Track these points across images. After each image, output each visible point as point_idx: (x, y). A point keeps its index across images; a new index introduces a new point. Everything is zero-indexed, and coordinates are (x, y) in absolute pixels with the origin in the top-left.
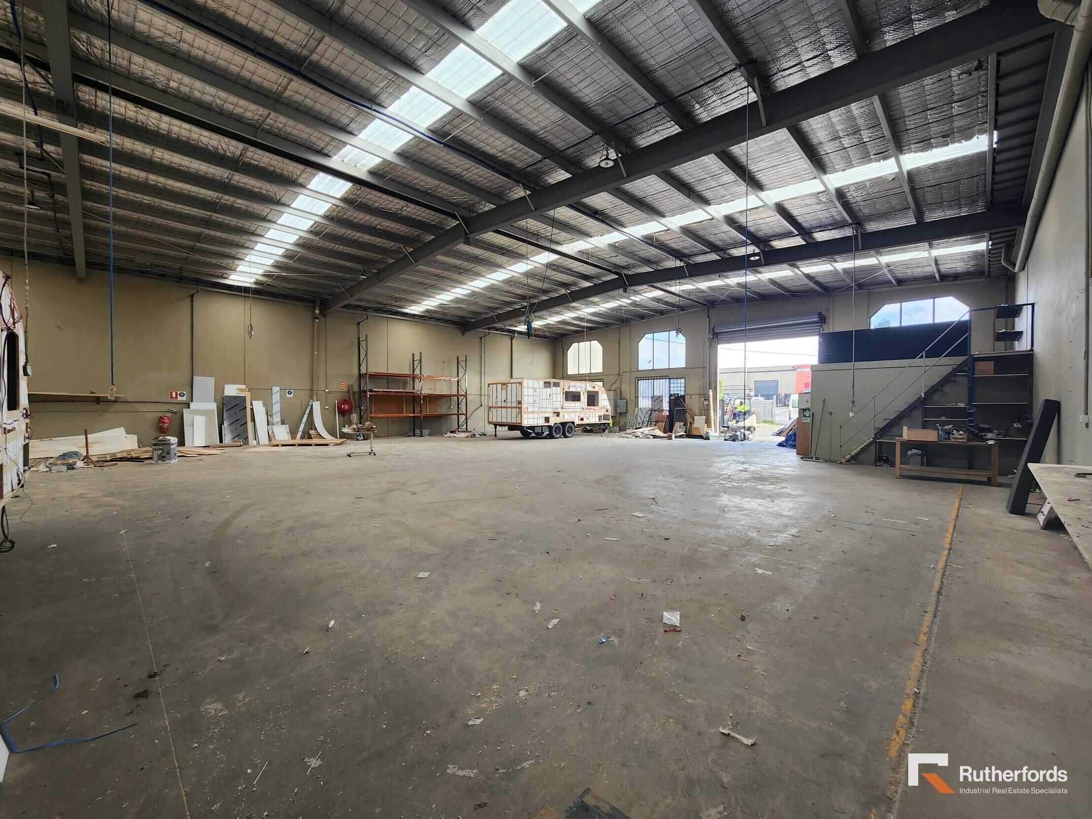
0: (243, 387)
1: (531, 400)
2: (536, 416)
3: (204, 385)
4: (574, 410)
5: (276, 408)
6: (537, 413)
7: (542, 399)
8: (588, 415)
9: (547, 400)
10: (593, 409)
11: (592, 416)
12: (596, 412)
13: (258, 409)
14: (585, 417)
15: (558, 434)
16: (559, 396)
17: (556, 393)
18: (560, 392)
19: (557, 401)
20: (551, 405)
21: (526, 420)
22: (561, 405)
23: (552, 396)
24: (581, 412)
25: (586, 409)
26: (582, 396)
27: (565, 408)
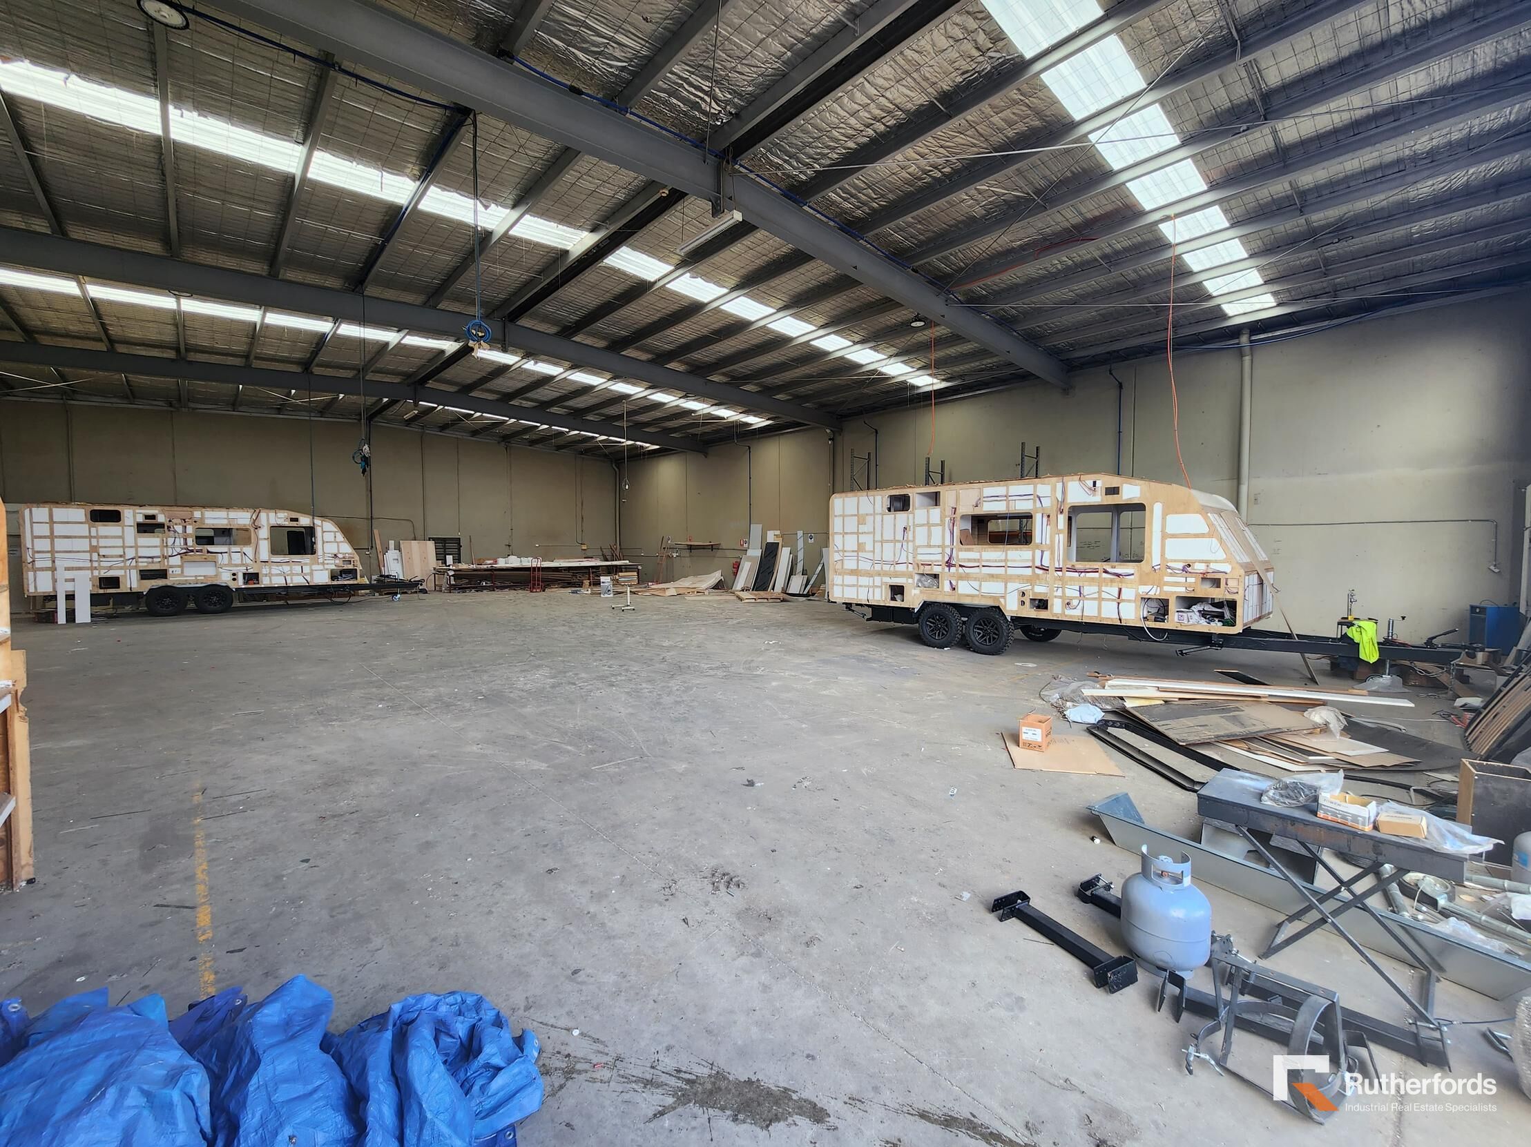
0: (778, 532)
1: (851, 543)
2: (864, 581)
3: (756, 529)
4: (1001, 571)
5: (800, 556)
6: (869, 574)
7: (882, 542)
8: (1071, 592)
9: (895, 541)
10: (1106, 572)
11: (1096, 596)
12: (1121, 582)
13: (784, 558)
14: (1056, 597)
15: (939, 635)
16: (937, 531)
17: (928, 523)
18: (942, 520)
19: (929, 546)
20: (911, 556)
21: (842, 589)
22: (943, 557)
23: (914, 532)
24: (1032, 580)
25: (1060, 570)
26: (1039, 529)
27: (961, 566)
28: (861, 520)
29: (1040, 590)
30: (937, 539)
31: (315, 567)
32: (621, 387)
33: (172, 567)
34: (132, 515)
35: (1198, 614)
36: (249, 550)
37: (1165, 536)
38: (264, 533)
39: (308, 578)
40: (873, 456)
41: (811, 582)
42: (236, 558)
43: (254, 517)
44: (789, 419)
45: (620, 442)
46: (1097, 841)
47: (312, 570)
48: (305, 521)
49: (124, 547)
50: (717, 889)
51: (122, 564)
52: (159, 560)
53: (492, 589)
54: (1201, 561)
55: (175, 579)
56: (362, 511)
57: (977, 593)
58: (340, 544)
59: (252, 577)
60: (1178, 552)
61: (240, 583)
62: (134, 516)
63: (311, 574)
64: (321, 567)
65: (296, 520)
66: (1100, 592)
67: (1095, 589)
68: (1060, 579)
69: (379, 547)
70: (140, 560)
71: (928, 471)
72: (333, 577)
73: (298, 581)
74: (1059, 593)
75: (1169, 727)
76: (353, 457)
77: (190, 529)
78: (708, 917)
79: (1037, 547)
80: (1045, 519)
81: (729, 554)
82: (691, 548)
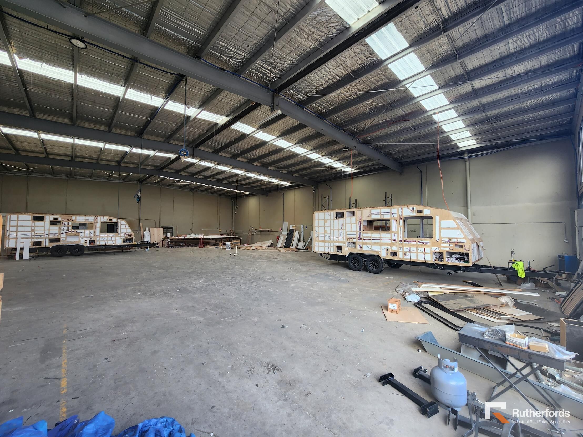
0: (294, 225)
1: (322, 230)
2: (327, 244)
3: (286, 224)
4: (379, 241)
5: (302, 234)
6: (328, 242)
7: (333, 230)
8: (406, 250)
9: (338, 229)
10: (419, 242)
11: (416, 251)
12: (425, 246)
13: (296, 234)
14: (400, 251)
15: (356, 266)
16: (354, 226)
17: (351, 223)
18: (356, 222)
19: (351, 231)
20: (344, 235)
21: (318, 248)
22: (357, 236)
23: (346, 226)
24: (391, 245)
25: (401, 241)
26: (393, 225)
27: (363, 239)
28: (325, 221)
29: (394, 249)
30: (354, 229)
31: (117, 238)
32: (236, 171)
33: (62, 238)
34: (49, 218)
35: (455, 258)
36: (92, 231)
37: (440, 228)
38: (98, 225)
39: (114, 242)
40: (330, 197)
41: (307, 244)
42: (87, 234)
43: (95, 219)
44: (299, 183)
45: (235, 191)
46: (420, 351)
47: (116, 239)
48: (114, 220)
49: (44, 230)
50: (270, 371)
51: (43, 237)
52: (57, 235)
53: (184, 246)
54: (454, 238)
55: (62, 243)
56: (136, 216)
57: (370, 250)
58: (127, 229)
59: (92, 242)
60: (446, 234)
61: (88, 244)
62: (50, 218)
63: (115, 241)
64: (119, 238)
65: (111, 220)
66: (417, 249)
67: (415, 248)
68: (401, 244)
69: (142, 230)
70: (50, 235)
71: (350, 203)
72: (124, 242)
73: (110, 243)
74: (401, 250)
75: (446, 304)
76: (135, 197)
77: (70, 223)
78: (266, 384)
79: (392, 232)
80: (395, 222)
81: (275, 233)
82: (261, 231)
